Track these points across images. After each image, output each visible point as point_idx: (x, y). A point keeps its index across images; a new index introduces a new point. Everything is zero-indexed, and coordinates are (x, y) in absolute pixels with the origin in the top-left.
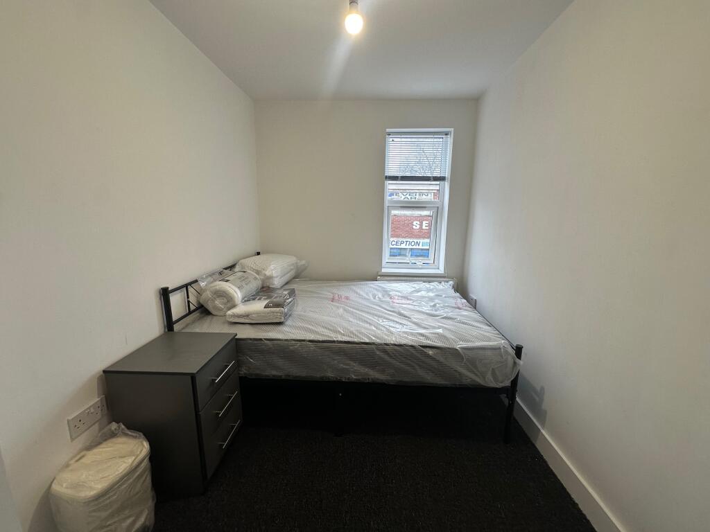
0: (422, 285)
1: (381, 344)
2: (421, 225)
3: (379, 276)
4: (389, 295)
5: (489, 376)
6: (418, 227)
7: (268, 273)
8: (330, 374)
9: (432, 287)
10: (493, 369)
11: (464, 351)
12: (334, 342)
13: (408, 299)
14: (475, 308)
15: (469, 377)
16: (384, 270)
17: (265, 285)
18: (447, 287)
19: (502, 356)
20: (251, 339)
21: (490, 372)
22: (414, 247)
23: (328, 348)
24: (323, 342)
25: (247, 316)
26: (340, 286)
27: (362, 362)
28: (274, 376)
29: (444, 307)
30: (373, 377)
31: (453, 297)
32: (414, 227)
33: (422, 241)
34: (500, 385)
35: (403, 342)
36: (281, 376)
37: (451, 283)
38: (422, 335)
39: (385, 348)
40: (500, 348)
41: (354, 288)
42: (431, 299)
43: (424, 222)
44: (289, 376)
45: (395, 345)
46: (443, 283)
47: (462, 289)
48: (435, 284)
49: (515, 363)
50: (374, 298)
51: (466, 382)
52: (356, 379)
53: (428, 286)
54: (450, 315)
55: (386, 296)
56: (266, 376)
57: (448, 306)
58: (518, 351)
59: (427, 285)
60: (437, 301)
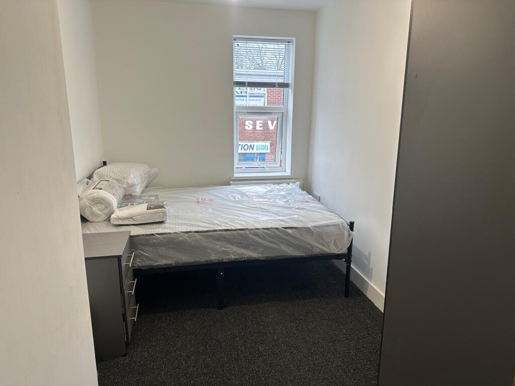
0: (272, 186)
1: (252, 230)
2: (254, 125)
3: (232, 180)
4: (247, 196)
5: (332, 245)
6: (251, 127)
7: (130, 181)
8: (214, 257)
9: (282, 188)
10: (335, 241)
11: (315, 228)
12: (216, 231)
13: (264, 198)
14: (319, 201)
15: (319, 248)
16: (236, 175)
17: (127, 194)
18: (294, 186)
19: (341, 230)
20: (143, 235)
21: (333, 242)
22: (248, 151)
23: (211, 236)
24: (207, 231)
25: (131, 218)
26: (198, 191)
27: (239, 245)
28: (165, 265)
29: (295, 202)
30: (248, 255)
31: (302, 194)
32: (247, 128)
33: (256, 144)
34: (340, 252)
35: (269, 226)
36: (171, 264)
37: (298, 183)
38: (282, 221)
39: (255, 232)
40: (339, 225)
41: (211, 192)
42: (284, 197)
43: (258, 122)
44: (179, 263)
45: (264, 229)
46: (291, 184)
47: (307, 187)
48: (284, 185)
49: (349, 234)
50: (235, 198)
51: (316, 251)
52: (235, 258)
53: (279, 187)
54: (301, 206)
55: (244, 197)
56: (158, 265)
57: (298, 201)
58: (351, 225)
59: (277, 187)
60: (288, 198)
